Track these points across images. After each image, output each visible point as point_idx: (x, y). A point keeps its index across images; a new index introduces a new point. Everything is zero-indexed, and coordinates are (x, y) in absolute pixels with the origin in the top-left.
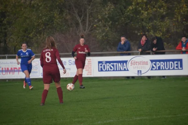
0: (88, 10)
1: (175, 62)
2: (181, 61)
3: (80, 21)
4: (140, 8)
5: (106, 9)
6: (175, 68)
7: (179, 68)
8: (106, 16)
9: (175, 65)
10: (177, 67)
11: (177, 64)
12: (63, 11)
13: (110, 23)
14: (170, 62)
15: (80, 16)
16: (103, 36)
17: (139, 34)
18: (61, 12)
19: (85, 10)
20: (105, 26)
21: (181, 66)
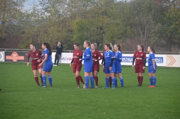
0: (146, 27)
1: (159, 59)
2: (162, 58)
3: (141, 33)
4: (178, 27)
5: (157, 26)
6: (159, 62)
7: (161, 62)
8: (157, 31)
9: (159, 61)
10: (160, 61)
11: (160, 60)
12: (132, 27)
13: (159, 35)
14: (157, 59)
15: (142, 30)
16: (154, 42)
17: (176, 41)
18: (131, 28)
19: (145, 27)
20: (156, 36)
21: (162, 61)
